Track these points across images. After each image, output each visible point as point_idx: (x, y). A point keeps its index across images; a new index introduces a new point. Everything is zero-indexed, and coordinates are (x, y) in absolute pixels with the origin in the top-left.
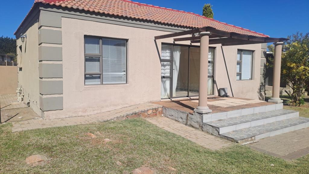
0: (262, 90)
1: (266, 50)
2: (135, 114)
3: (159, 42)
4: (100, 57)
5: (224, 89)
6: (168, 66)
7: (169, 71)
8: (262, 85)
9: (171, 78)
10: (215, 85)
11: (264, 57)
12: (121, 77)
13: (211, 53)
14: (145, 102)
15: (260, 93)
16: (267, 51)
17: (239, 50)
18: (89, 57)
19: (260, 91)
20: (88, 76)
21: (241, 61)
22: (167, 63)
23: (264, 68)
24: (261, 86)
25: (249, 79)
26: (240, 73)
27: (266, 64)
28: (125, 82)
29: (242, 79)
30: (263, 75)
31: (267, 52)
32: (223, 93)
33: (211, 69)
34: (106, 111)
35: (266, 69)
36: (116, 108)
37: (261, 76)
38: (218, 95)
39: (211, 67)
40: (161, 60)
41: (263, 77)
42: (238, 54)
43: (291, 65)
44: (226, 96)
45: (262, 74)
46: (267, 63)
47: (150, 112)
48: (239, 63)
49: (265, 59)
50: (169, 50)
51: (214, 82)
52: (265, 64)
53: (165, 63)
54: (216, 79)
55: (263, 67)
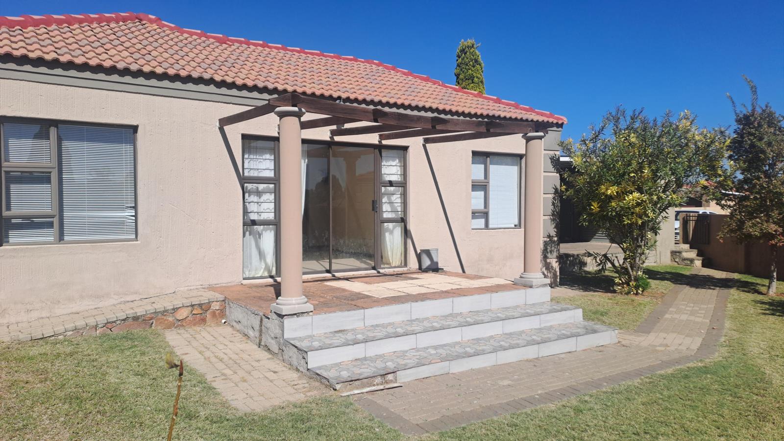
0: (549, 255)
1: (558, 153)
2: (136, 318)
3: (235, 132)
4: (50, 172)
5: (428, 252)
6: (268, 194)
7: (272, 206)
8: (552, 241)
9: (276, 224)
10: (409, 242)
11: (553, 170)
12: (123, 223)
13: (397, 160)
14: (192, 288)
15: (545, 261)
16: (561, 156)
17: (475, 153)
18: (22, 172)
19: (545, 257)
20: (19, 221)
21: (486, 181)
22: (265, 185)
23: (554, 198)
24: (546, 244)
25: (513, 226)
26: (486, 210)
27: (558, 187)
28: (134, 237)
29: (491, 226)
30: (553, 215)
31: (562, 159)
32: (426, 262)
33: (399, 200)
34: (69, 311)
35: (562, 201)
36: (100, 305)
37: (546, 217)
38: (418, 267)
39: (399, 196)
40: (243, 180)
41: (553, 220)
42: (472, 164)
43: (607, 189)
44: (435, 269)
45: (550, 212)
46: (561, 186)
47: (183, 314)
48: (481, 186)
49: (558, 175)
50: (271, 155)
51: (406, 233)
52: (556, 189)
53: (261, 187)
54: (411, 227)
55: (551, 196)
